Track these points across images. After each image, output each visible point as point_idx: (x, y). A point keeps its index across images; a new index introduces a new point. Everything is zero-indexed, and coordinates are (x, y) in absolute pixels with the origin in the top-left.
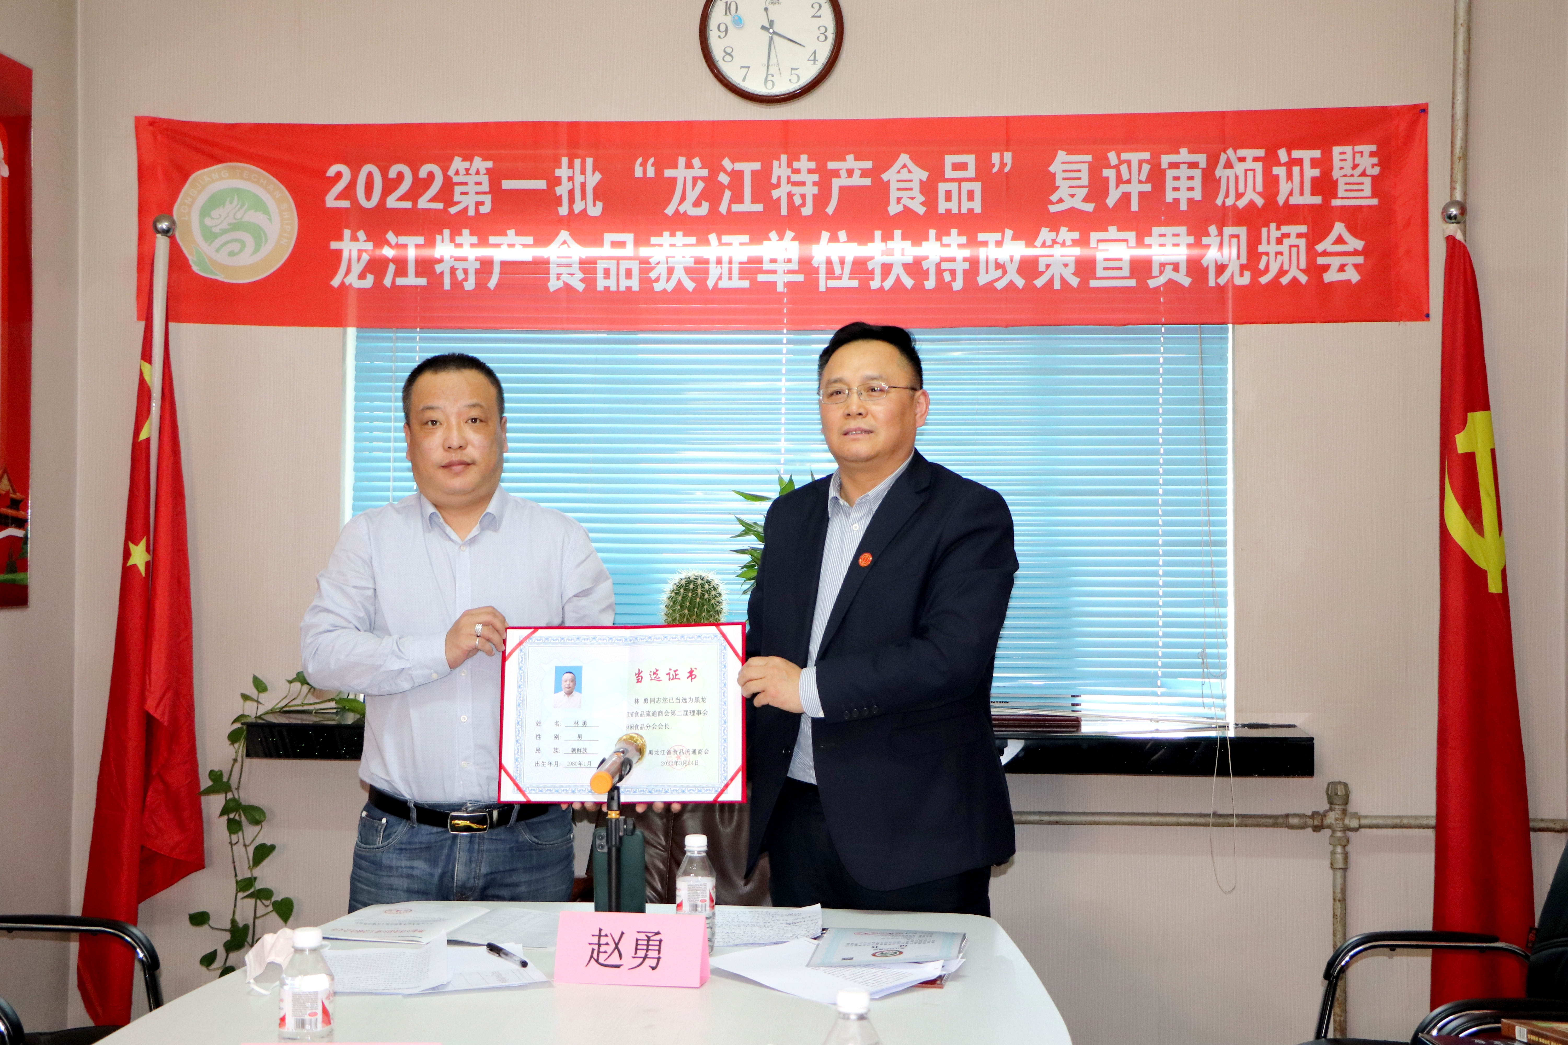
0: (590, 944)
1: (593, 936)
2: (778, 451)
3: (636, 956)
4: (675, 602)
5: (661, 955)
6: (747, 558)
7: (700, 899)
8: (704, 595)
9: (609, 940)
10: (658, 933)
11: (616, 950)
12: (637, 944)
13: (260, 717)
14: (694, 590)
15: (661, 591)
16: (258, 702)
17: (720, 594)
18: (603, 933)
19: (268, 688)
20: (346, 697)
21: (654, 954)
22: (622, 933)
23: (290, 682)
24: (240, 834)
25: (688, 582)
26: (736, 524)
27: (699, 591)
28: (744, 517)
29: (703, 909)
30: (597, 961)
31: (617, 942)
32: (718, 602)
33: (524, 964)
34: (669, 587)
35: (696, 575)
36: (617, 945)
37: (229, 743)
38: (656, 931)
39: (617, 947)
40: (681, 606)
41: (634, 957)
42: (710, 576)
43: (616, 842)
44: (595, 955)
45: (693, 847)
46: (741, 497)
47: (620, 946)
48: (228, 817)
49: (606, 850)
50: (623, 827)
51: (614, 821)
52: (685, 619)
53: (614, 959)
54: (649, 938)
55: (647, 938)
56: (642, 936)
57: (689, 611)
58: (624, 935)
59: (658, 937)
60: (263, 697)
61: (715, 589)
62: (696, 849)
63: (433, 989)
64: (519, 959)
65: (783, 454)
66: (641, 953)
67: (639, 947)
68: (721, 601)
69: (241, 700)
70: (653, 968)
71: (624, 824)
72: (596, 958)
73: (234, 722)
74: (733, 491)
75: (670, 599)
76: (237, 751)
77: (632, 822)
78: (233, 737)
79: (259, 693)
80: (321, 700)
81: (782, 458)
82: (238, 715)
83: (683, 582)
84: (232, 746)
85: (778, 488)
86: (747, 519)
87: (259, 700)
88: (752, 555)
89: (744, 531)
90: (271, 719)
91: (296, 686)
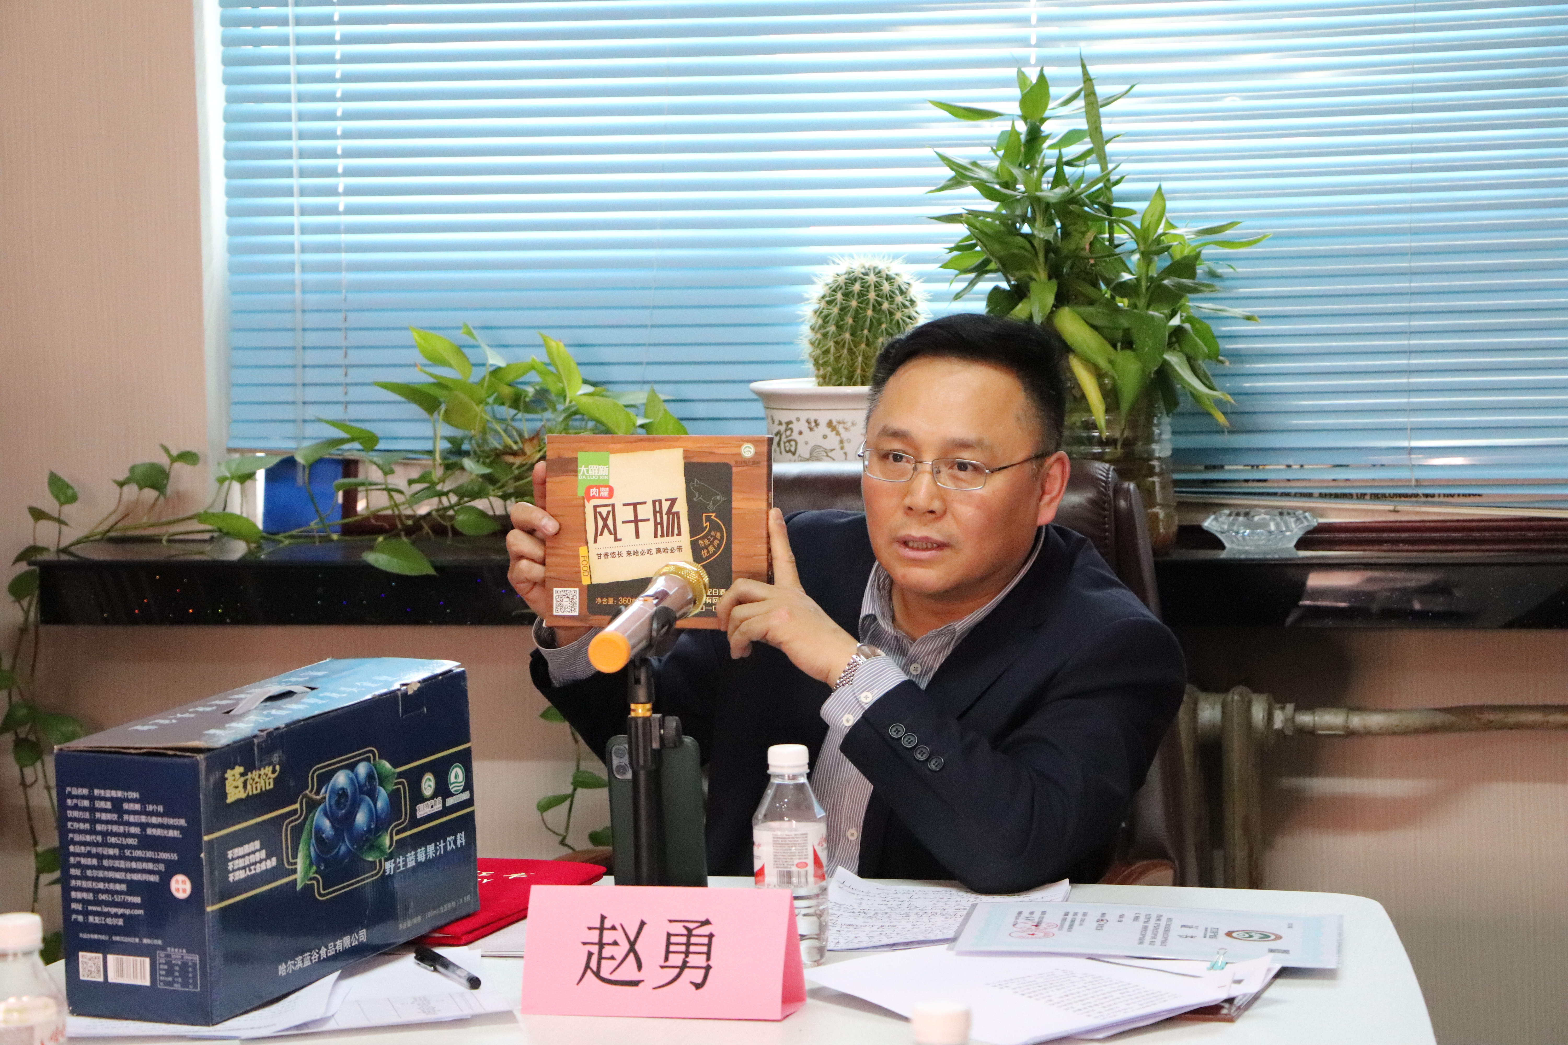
0: (584, 944)
1: (590, 928)
2: (1024, 21)
3: (667, 964)
4: (826, 319)
5: (710, 963)
6: (961, 230)
7: (796, 861)
8: (880, 304)
10: (707, 922)
11: (632, 955)
12: (669, 943)
13: (65, 550)
14: (861, 295)
15: (801, 299)
16: (60, 521)
17: (912, 302)
18: (607, 924)
19: (79, 495)
20: (221, 510)
21: (701, 960)
22: (643, 924)
23: (121, 485)
24: (38, 765)
25: (852, 279)
26: (938, 166)
27: (872, 296)
28: (951, 153)
30: (597, 974)
31: (632, 938)
32: (910, 317)
33: (474, 983)
34: (815, 292)
35: (867, 266)
36: (632, 944)
37: (12, 598)
38: (703, 919)
39: (632, 949)
40: (839, 327)
41: (662, 967)
42: (882, 265)
43: (645, 761)
44: (594, 964)
45: (782, 767)
46: (945, 114)
47: (637, 947)
48: (16, 734)
49: (629, 775)
50: (656, 732)
51: (640, 722)
52: (845, 351)
53: (629, 971)
54: (689, 930)
55: (685, 932)
56: (679, 928)
57: (852, 335)
58: (645, 927)
59: (705, 930)
60: (69, 511)
61: (902, 292)
62: (787, 772)
63: (297, 1027)
64: (465, 974)
65: (1035, 26)
66: (676, 960)
67: (673, 948)
68: (915, 314)
69: (29, 519)
70: (699, 986)
71: (660, 729)
72: (595, 969)
73: (19, 559)
74: (930, 101)
75: (818, 312)
76: (27, 613)
77: (674, 724)
78: (17, 589)
79: (62, 504)
80: (181, 516)
81: (1033, 33)
82: (27, 545)
83: (842, 280)
84: (17, 604)
85: (1016, 92)
86: (960, 155)
87: (63, 517)
88: (971, 225)
89: (953, 178)
90: (83, 552)
91: (131, 492)
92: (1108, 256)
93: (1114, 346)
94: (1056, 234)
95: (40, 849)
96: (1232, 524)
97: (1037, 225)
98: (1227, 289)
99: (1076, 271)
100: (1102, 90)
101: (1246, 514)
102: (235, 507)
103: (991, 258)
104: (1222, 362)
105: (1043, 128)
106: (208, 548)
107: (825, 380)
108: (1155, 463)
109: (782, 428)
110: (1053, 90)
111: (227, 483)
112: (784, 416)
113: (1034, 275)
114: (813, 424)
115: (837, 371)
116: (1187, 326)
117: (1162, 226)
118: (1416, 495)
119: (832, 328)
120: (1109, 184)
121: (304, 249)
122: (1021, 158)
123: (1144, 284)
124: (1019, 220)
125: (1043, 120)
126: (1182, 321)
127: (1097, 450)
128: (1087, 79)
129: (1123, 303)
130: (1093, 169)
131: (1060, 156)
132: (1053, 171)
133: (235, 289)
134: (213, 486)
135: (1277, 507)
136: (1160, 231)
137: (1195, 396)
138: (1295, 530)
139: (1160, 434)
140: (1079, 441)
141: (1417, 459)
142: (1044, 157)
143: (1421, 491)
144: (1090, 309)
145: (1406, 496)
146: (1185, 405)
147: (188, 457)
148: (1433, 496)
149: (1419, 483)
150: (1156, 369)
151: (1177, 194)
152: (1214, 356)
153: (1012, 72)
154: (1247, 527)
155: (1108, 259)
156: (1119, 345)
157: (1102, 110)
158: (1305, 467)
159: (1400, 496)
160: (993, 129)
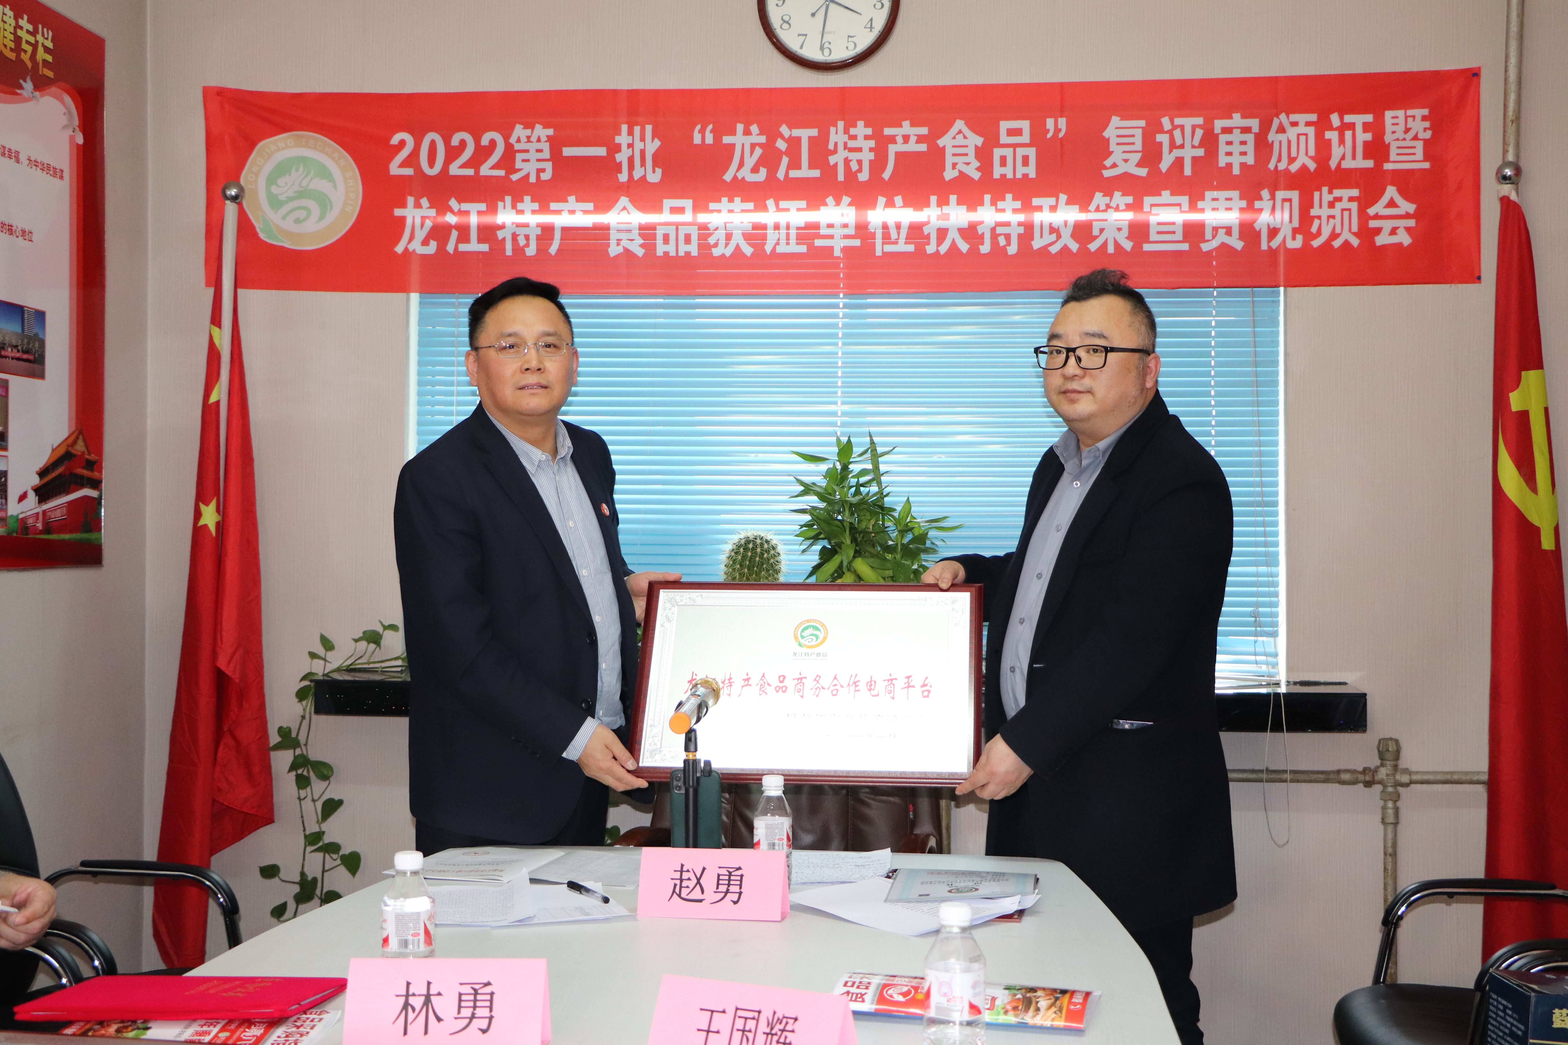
0: (672, 879)
1: (675, 871)
2: (834, 414)
4: (734, 561)
6: (807, 518)
7: (778, 840)
8: (763, 554)
9: (691, 875)
10: (739, 868)
11: (698, 886)
12: (719, 880)
13: (327, 675)
14: (753, 549)
15: (720, 552)
16: (325, 660)
17: (779, 554)
18: (685, 869)
19: (335, 646)
21: (736, 889)
23: (356, 641)
24: (309, 789)
25: (748, 541)
26: (795, 485)
27: (759, 550)
28: (803, 478)
29: (781, 847)
30: (679, 896)
31: (698, 876)
32: (777, 562)
33: (606, 900)
34: (728, 547)
35: (755, 535)
36: (698, 880)
37: (297, 700)
38: (737, 866)
39: (698, 882)
40: (741, 565)
41: (715, 892)
42: (768, 537)
43: (693, 783)
44: (677, 890)
45: (770, 786)
46: (800, 459)
47: (702, 881)
48: (297, 772)
49: (683, 791)
52: (745, 578)
53: (696, 894)
57: (748, 570)
58: (705, 870)
60: (330, 655)
61: (774, 549)
62: (773, 789)
63: (520, 921)
64: (600, 895)
65: (840, 417)
66: (723, 888)
67: (721, 882)
68: (780, 560)
69: (309, 659)
70: (735, 903)
72: (678, 893)
73: (302, 679)
74: (794, 452)
75: (729, 558)
76: (305, 708)
78: (302, 694)
79: (326, 651)
81: (839, 421)
82: (306, 672)
83: (742, 542)
84: (301, 703)
85: (836, 450)
86: (807, 479)
87: (327, 658)
88: (811, 514)
89: (803, 491)
90: (337, 676)
91: (363, 644)
92: (882, 532)
93: (884, 578)
94: (855, 520)
95: (308, 833)
97: (845, 515)
99: (865, 539)
100: (880, 450)
103: (821, 532)
105: (850, 467)
110: (855, 448)
113: (844, 541)
117: (909, 518)
119: (738, 566)
120: (883, 496)
122: (838, 482)
123: (899, 547)
124: (836, 512)
125: (849, 463)
128: (872, 442)
129: (889, 557)
130: (874, 489)
131: (858, 482)
132: (854, 489)
136: (908, 520)
142: (850, 481)
144: (872, 559)
147: (392, 627)
151: (917, 503)
153: (834, 439)
155: (881, 534)
156: (887, 579)
157: (880, 459)
160: (824, 467)
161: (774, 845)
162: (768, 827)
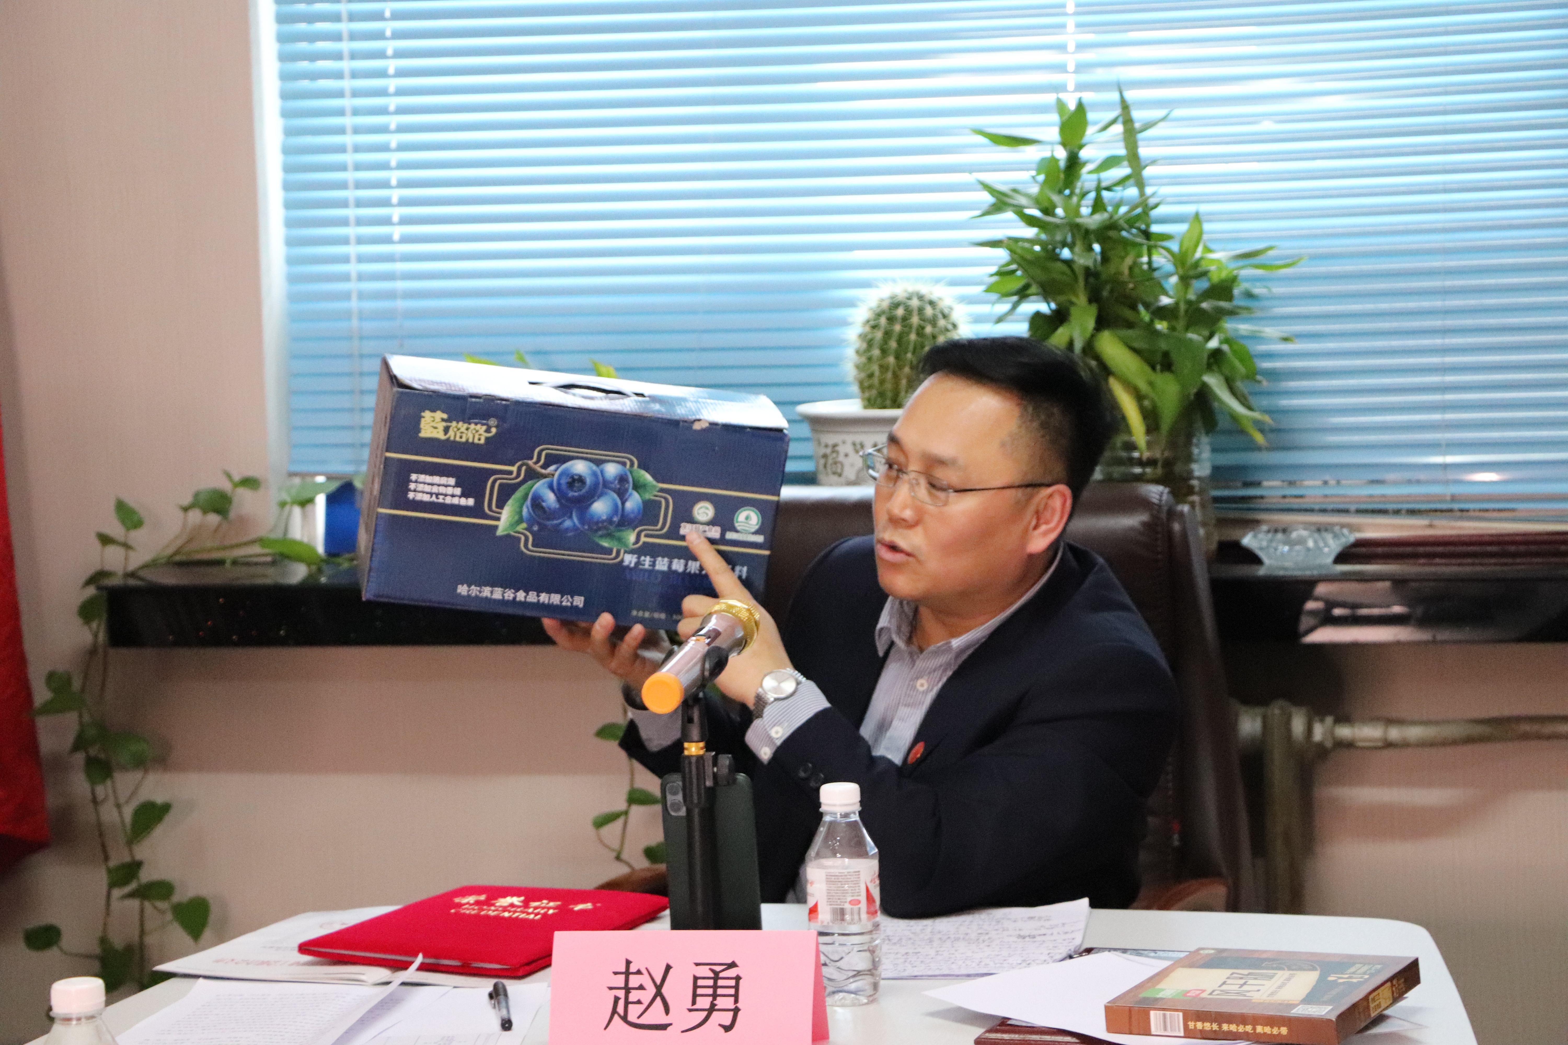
0: (611, 988)
1: (616, 973)
2: (1061, 48)
3: (694, 1007)
4: (870, 343)
5: (739, 1005)
6: (1003, 257)
8: (923, 328)
9: (645, 980)
10: (733, 965)
11: (658, 999)
12: (695, 987)
13: (132, 575)
14: (905, 319)
15: (845, 323)
16: (127, 546)
17: (954, 323)
18: (633, 969)
19: (145, 521)
20: (281, 535)
21: (729, 1003)
22: (668, 968)
23: (186, 509)
24: (110, 784)
25: (895, 305)
26: (978, 191)
27: (915, 320)
28: (990, 178)
30: (624, 1018)
31: (658, 982)
34: (860, 316)
35: (910, 290)
36: (659, 988)
37: (81, 622)
38: (729, 961)
39: (659, 993)
40: (884, 352)
41: (690, 1010)
42: (935, 292)
43: (699, 798)
44: (620, 1009)
46: (984, 141)
47: (665, 991)
48: (88, 753)
49: (683, 812)
50: (710, 770)
51: (694, 760)
52: (890, 374)
53: (656, 1015)
54: (716, 973)
55: (712, 975)
57: (896, 358)
58: (671, 971)
59: (732, 973)
60: (137, 536)
61: (945, 316)
65: (1073, 53)
66: (704, 1003)
67: (700, 991)
69: (97, 544)
70: (728, 1028)
71: (713, 767)
72: (622, 1013)
73: (88, 583)
74: (968, 128)
75: (862, 337)
76: (96, 636)
77: (727, 762)
78: (86, 612)
79: (128, 529)
80: (245, 539)
81: (1071, 60)
82: (93, 571)
83: (885, 305)
84: (86, 628)
85: (1055, 118)
86: (1001, 180)
87: (130, 543)
88: (1012, 251)
89: (994, 205)
90: (151, 576)
91: (195, 516)
92: (1148, 280)
93: (1153, 368)
94: (1095, 261)
95: (112, 863)
96: (1271, 541)
97: (1077, 249)
98: (1262, 309)
99: (1115, 295)
100: (1139, 115)
101: (1284, 531)
102: (297, 532)
103: (1032, 282)
104: (1259, 382)
105: (1081, 154)
106: (271, 571)
107: (870, 403)
108: (1195, 482)
109: (828, 451)
110: (1091, 116)
111: (287, 508)
112: (830, 439)
113: (1074, 299)
114: (858, 447)
115: (882, 394)
116: (1225, 347)
117: (1200, 249)
118: (1451, 510)
119: (876, 352)
120: (1147, 208)
121: (361, 277)
122: (1061, 184)
123: (1183, 307)
124: (1059, 245)
125: (1081, 147)
126: (1221, 342)
127: (1138, 470)
128: (1125, 106)
129: (1161, 326)
130: (1132, 192)
131: (1099, 181)
132: (1092, 195)
133: (294, 317)
134: (274, 509)
135: (1314, 524)
136: (1198, 255)
137: (1234, 418)
138: (1333, 546)
139: (1200, 453)
140: (1119, 462)
141: (1452, 475)
142: (1084, 182)
143: (1456, 506)
144: (1130, 333)
145: (1442, 511)
146: (1223, 423)
147: (250, 483)
148: (1468, 511)
149: (1454, 498)
150: (1195, 390)
151: (1214, 217)
152: (1252, 375)
153: (1050, 98)
154: (1285, 543)
155: (1147, 283)
156: (1158, 367)
157: (1139, 136)
158: (1343, 482)
159: (1436, 511)
160: (1033, 157)
161: (842, 912)
162: (831, 879)
